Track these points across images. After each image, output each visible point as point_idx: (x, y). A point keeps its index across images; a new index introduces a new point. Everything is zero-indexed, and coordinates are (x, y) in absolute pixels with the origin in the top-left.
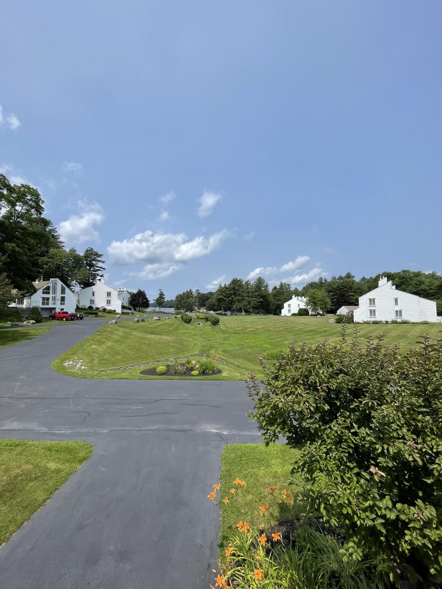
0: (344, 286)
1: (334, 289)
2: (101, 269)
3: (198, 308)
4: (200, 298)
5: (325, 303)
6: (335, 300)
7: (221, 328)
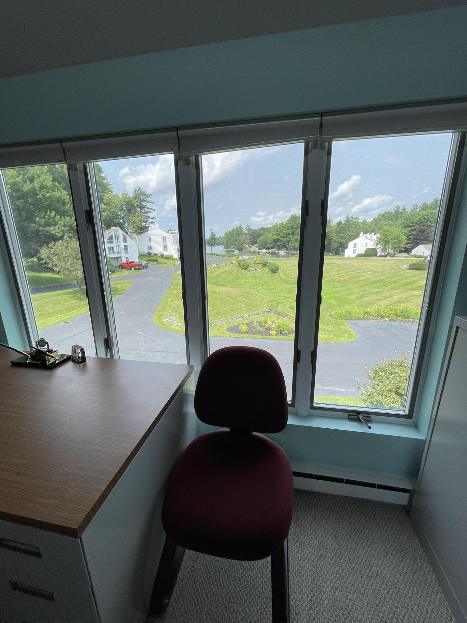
0: (427, 220)
1: (413, 223)
2: (151, 210)
3: (249, 247)
4: (251, 235)
5: (400, 242)
6: (412, 237)
7: (281, 277)
